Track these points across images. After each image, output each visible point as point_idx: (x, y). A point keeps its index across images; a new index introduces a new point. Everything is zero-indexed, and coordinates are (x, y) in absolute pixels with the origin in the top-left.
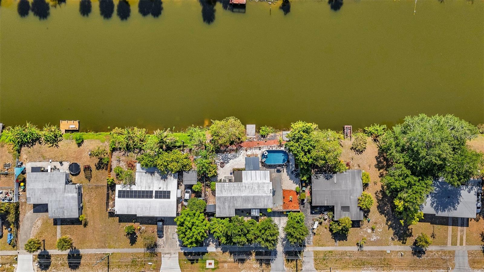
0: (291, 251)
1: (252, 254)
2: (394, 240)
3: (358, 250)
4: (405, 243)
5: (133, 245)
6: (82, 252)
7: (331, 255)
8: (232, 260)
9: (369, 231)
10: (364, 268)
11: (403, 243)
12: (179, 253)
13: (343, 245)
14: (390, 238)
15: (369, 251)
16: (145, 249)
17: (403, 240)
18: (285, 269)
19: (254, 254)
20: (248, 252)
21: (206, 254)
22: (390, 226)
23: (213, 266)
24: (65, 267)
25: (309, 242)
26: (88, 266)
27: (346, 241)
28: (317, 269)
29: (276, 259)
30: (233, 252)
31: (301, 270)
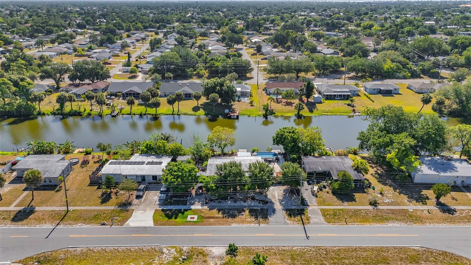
0: (292, 209)
1: (245, 210)
2: (412, 202)
3: (374, 209)
4: (426, 204)
5: (104, 204)
6: (37, 209)
7: (342, 212)
8: (220, 216)
9: (379, 196)
10: (389, 222)
11: (423, 204)
12: (156, 210)
13: (353, 205)
14: (406, 201)
15: (387, 209)
16: (116, 207)
17: (422, 202)
18: (288, 222)
19: (247, 212)
20: (240, 209)
21: (189, 211)
22: (400, 193)
23: (195, 219)
24: (6, 221)
25: (312, 203)
26: (36, 219)
27: (356, 202)
28: (328, 223)
29: (275, 215)
30: (222, 210)
31: (308, 223)
